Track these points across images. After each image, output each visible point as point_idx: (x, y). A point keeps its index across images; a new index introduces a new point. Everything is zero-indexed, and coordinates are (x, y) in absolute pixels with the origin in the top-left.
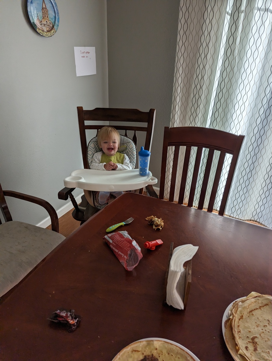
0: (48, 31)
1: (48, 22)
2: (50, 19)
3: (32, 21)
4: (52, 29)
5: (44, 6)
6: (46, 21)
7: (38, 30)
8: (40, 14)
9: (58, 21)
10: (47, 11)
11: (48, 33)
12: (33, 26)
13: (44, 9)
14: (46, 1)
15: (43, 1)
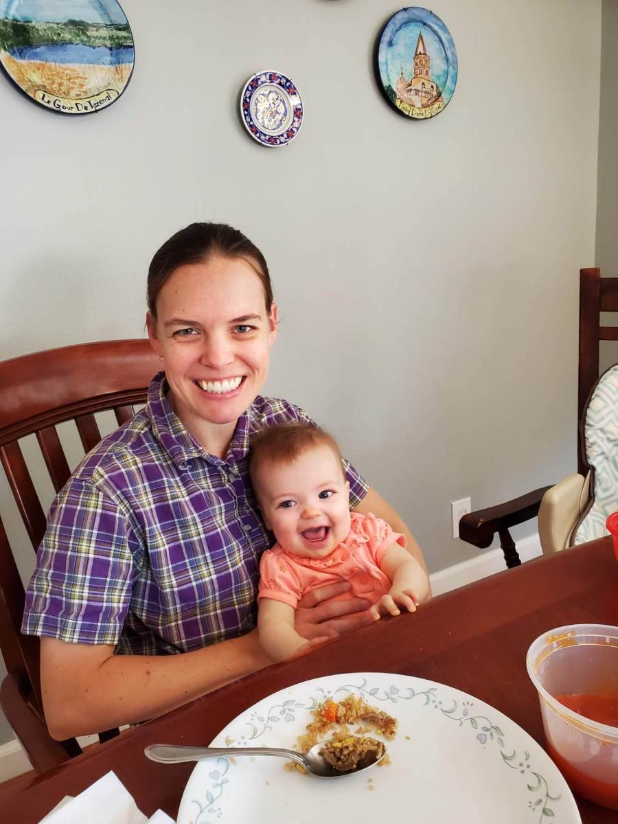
0: (424, 106)
1: (428, 86)
2: (434, 78)
3: (385, 83)
4: (436, 100)
5: (421, 49)
6: (423, 84)
7: (398, 103)
8: (409, 67)
9: (455, 82)
10: (428, 60)
11: (423, 110)
12: (387, 96)
13: (420, 58)
14: (429, 38)
15: (421, 37)
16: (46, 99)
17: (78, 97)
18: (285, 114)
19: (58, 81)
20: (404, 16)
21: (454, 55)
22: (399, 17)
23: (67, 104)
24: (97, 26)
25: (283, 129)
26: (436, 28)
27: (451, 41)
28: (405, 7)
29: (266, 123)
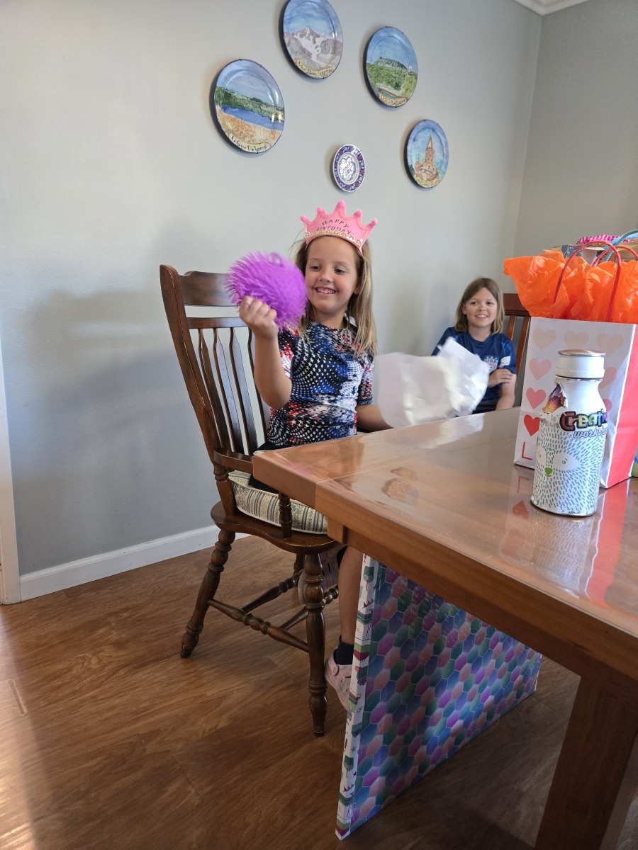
0: (428, 180)
1: (431, 168)
2: (435, 164)
3: (410, 164)
4: (435, 177)
5: (430, 145)
6: (429, 166)
7: (415, 177)
8: (423, 155)
9: (446, 167)
10: (433, 153)
11: (428, 182)
12: (409, 171)
13: (429, 151)
14: (435, 139)
15: (431, 138)
16: (234, 139)
17: (249, 142)
18: (354, 172)
19: (240, 130)
20: (423, 124)
21: (447, 151)
22: (421, 124)
23: (243, 145)
24: (267, 105)
25: (353, 182)
26: (439, 134)
27: (446, 143)
28: (425, 119)
29: (345, 177)
